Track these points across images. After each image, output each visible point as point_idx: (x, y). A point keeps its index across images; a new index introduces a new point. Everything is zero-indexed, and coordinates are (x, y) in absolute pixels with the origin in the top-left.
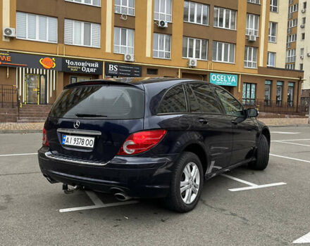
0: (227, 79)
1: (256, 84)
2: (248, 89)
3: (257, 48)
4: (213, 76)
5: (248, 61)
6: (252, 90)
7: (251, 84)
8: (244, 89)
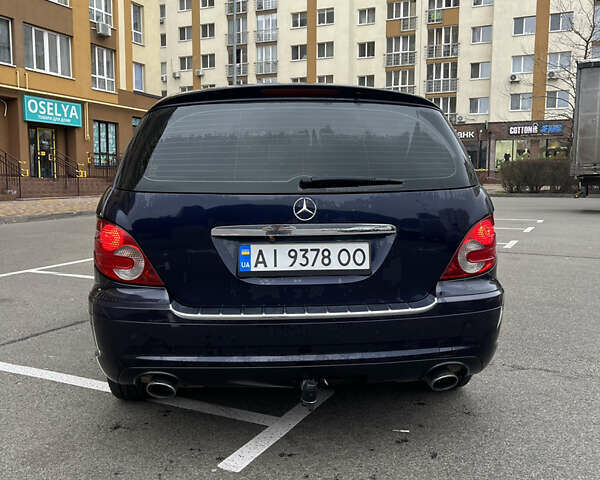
0: (60, 110)
1: (116, 124)
2: (103, 134)
3: (114, 51)
4: (29, 102)
5: (97, 76)
6: (110, 136)
7: (107, 123)
8: (96, 134)
